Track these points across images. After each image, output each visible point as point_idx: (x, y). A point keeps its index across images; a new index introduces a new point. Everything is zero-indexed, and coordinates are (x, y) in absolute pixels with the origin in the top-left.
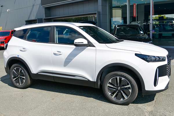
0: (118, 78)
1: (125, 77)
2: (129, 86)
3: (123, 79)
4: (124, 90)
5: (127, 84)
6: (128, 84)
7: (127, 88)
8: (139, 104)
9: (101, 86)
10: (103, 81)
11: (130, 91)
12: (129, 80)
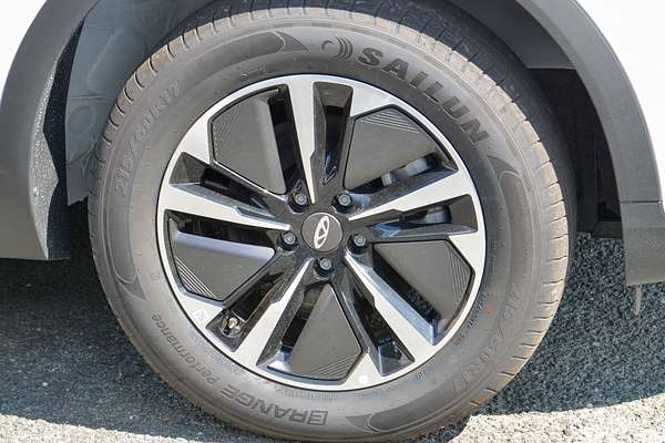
0: (302, 91)
1: (390, 75)
2: (457, 184)
3: (366, 98)
4: (384, 249)
5: (420, 165)
6: (437, 165)
7: (421, 212)
8: (585, 413)
9: (71, 219)
10: (95, 156)
11: (472, 245)
12: (448, 115)
